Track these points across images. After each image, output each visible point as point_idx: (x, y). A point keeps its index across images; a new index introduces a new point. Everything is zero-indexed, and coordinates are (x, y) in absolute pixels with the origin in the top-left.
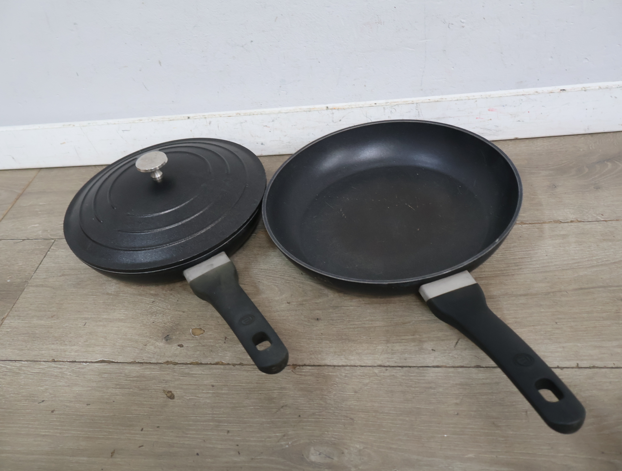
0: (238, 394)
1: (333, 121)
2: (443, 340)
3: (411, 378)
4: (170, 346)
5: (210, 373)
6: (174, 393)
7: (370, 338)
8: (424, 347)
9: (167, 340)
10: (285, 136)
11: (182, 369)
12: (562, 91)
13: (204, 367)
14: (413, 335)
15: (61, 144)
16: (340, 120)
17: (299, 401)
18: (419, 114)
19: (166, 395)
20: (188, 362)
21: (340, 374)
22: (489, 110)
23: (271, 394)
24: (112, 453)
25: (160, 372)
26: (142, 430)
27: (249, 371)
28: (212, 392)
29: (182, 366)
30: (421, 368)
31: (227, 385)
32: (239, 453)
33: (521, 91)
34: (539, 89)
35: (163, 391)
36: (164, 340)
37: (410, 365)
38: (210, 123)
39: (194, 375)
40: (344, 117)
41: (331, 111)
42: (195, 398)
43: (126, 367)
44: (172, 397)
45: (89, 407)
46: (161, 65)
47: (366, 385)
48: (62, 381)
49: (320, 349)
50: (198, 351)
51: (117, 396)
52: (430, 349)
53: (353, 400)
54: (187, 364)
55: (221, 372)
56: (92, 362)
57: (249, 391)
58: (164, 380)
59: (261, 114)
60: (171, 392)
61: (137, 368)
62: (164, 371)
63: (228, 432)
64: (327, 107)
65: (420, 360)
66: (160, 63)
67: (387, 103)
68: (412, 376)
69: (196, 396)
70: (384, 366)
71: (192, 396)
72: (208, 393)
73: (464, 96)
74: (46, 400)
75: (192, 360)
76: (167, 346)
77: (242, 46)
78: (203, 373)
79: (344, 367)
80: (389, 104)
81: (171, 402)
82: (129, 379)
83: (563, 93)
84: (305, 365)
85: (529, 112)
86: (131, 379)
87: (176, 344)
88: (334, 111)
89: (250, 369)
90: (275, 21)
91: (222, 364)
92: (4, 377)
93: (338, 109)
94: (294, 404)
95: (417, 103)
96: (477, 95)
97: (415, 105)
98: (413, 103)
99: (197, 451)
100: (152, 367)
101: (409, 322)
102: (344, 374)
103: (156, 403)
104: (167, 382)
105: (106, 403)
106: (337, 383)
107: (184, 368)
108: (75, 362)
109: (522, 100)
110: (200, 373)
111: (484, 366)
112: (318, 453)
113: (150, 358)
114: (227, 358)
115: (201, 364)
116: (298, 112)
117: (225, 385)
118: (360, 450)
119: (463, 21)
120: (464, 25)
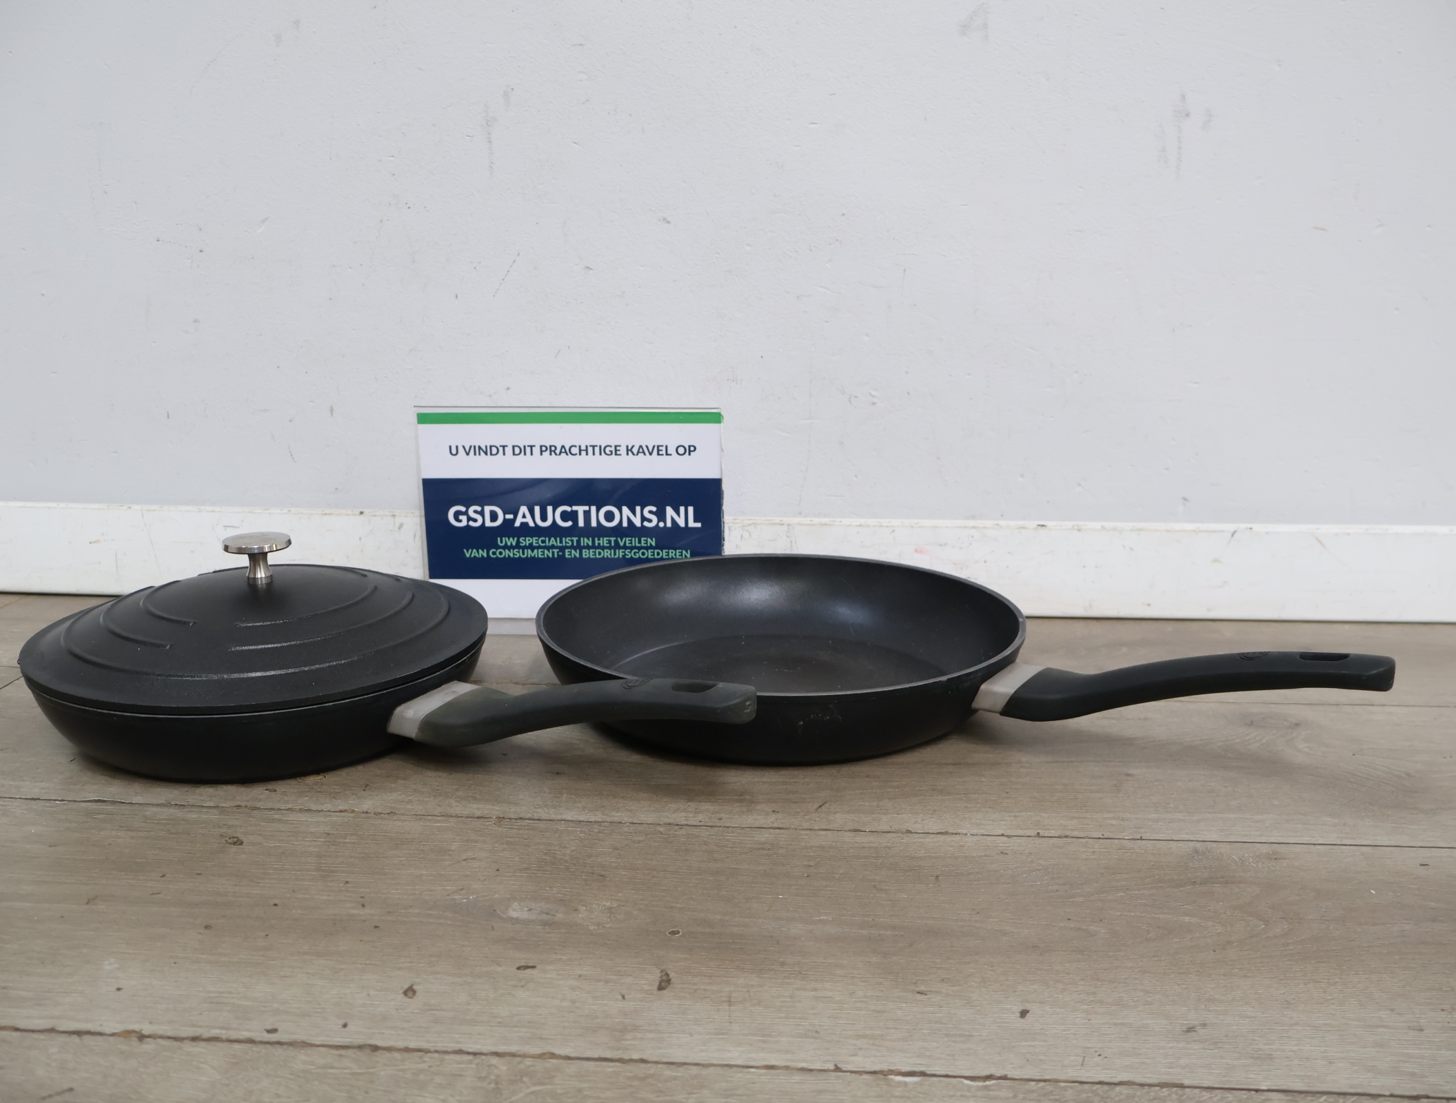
0: (376, 844)
2: (794, 802)
3: (727, 838)
4: (249, 790)
5: (325, 821)
6: (244, 839)
7: (657, 796)
8: (758, 808)
11: (266, 814)
12: (1039, 527)
13: (315, 814)
14: (740, 796)
15: (90, 542)
17: (501, 854)
18: (791, 546)
19: (226, 840)
20: (283, 808)
21: (589, 830)
22: (916, 551)
24: (89, 900)
25: (220, 816)
26: (164, 876)
27: (406, 821)
28: (323, 840)
29: (269, 812)
30: (748, 829)
31: (357, 834)
32: (363, 906)
33: (971, 523)
34: (1002, 523)
35: (219, 837)
37: (727, 826)
38: (401, 526)
39: (290, 822)
42: (287, 845)
43: (147, 809)
44: (238, 843)
45: (54, 848)
46: (332, 415)
47: (640, 842)
49: (554, 803)
50: (307, 796)
51: (119, 839)
52: (770, 810)
54: (279, 810)
55: (349, 820)
56: (75, 801)
57: (401, 841)
58: (226, 825)
60: (237, 837)
61: (172, 810)
62: (229, 815)
63: (347, 882)
65: (747, 821)
66: (332, 410)
68: (729, 837)
70: (678, 825)
71: (281, 844)
72: (315, 841)
73: (872, 522)
75: (291, 806)
76: (242, 791)
77: (490, 396)
78: (309, 820)
79: (599, 823)
80: (739, 521)
81: (234, 849)
82: (148, 821)
83: (1042, 531)
84: (521, 818)
85: (985, 562)
86: (155, 821)
87: (261, 789)
89: (408, 819)
90: (556, 357)
91: (353, 812)
94: (490, 857)
95: (789, 525)
96: (895, 522)
97: (785, 528)
98: (782, 524)
99: (276, 901)
100: (205, 810)
102: (596, 831)
103: (201, 849)
104: (231, 827)
105: (94, 845)
106: (580, 838)
107: (272, 814)
108: (39, 799)
109: (973, 537)
110: (304, 820)
111: (867, 831)
112: (526, 909)
113: (203, 800)
114: (366, 806)
115: (310, 810)
117: (352, 834)
118: (610, 908)
119: (873, 393)
120: (875, 400)
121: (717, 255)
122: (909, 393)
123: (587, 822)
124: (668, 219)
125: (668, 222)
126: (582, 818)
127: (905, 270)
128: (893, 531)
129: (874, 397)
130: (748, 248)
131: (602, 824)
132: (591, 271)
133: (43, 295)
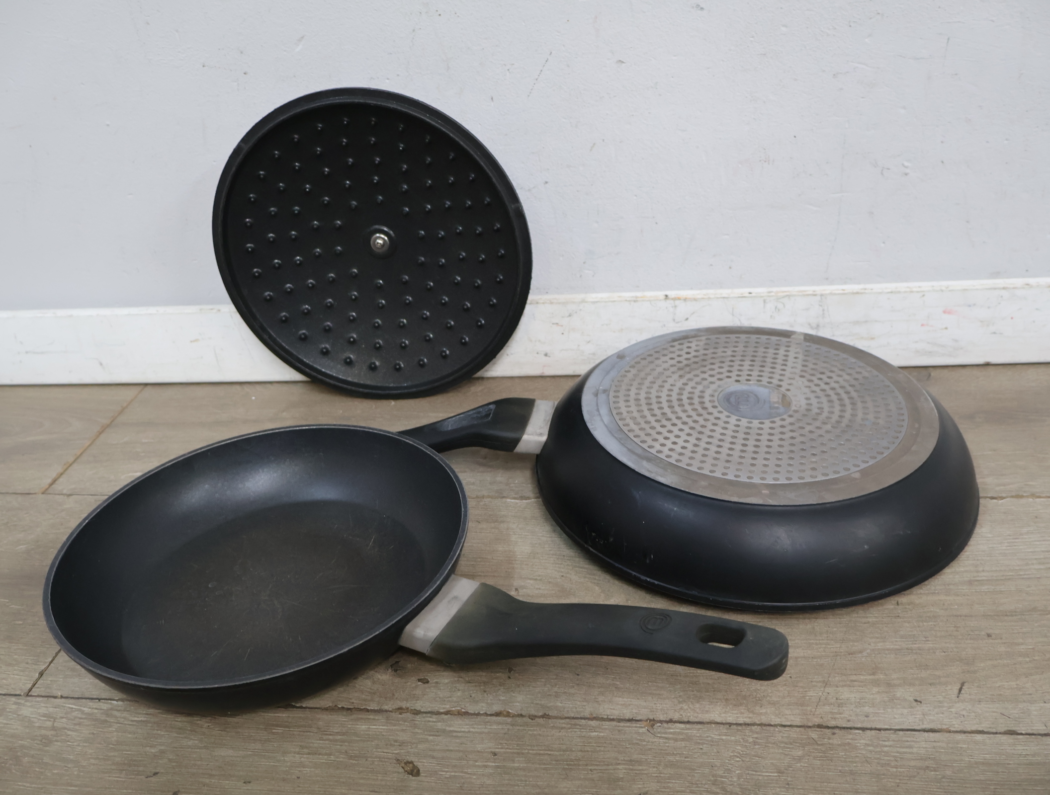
0: (545, 769)
1: (674, 320)
3: (886, 749)
4: (404, 680)
5: (486, 730)
6: (419, 765)
7: (791, 677)
8: (898, 694)
9: (396, 671)
10: (589, 342)
11: (429, 721)
13: (474, 720)
14: (874, 674)
15: (191, 342)
16: (687, 319)
17: (671, 785)
18: (823, 314)
19: (403, 767)
20: (442, 711)
21: (743, 739)
22: (945, 312)
23: (611, 771)
25: (387, 726)
27: (562, 728)
28: (494, 764)
29: (431, 717)
30: (901, 733)
31: (523, 754)
33: (1000, 282)
34: (1032, 281)
35: (395, 761)
36: (390, 671)
37: (878, 727)
39: (455, 734)
40: (694, 313)
41: (672, 302)
42: (461, 774)
43: (318, 716)
44: (414, 772)
45: (249, 787)
47: (800, 759)
48: (192, 737)
50: (459, 690)
51: (304, 768)
52: (911, 699)
53: (779, 787)
54: (438, 713)
55: (508, 729)
57: (567, 765)
58: (396, 741)
59: (551, 303)
60: (412, 762)
61: (341, 717)
62: (395, 725)
64: (666, 296)
65: (895, 718)
67: (770, 292)
68: (886, 746)
69: (462, 772)
70: (828, 727)
71: (455, 772)
72: (486, 766)
73: (902, 286)
74: (162, 771)
75: (448, 706)
76: (397, 680)
77: (529, 190)
78: (471, 730)
79: (750, 727)
80: (773, 294)
81: (413, 782)
82: (325, 737)
84: (671, 721)
85: (1012, 318)
87: (413, 678)
88: (677, 302)
89: (564, 725)
90: (591, 150)
91: (508, 715)
92: (77, 727)
93: (685, 300)
94: (661, 791)
95: (822, 295)
96: (926, 285)
97: (818, 298)
98: (815, 295)
100: (372, 717)
101: (861, 652)
102: (751, 740)
103: (383, 783)
104: (402, 744)
105: (284, 780)
106: (739, 753)
107: (434, 720)
109: (1002, 297)
110: (467, 730)
111: (1023, 732)
113: (366, 700)
114: (518, 704)
115: (466, 714)
116: (614, 301)
117: (518, 753)
119: (906, 164)
120: (907, 171)
121: (752, 39)
122: (943, 162)
123: (737, 724)
124: (702, 6)
125: (702, 9)
126: (730, 719)
127: (948, 39)
128: (923, 296)
129: (906, 167)
130: (783, 29)
131: (754, 728)
132: (624, 64)
133: (108, 125)
